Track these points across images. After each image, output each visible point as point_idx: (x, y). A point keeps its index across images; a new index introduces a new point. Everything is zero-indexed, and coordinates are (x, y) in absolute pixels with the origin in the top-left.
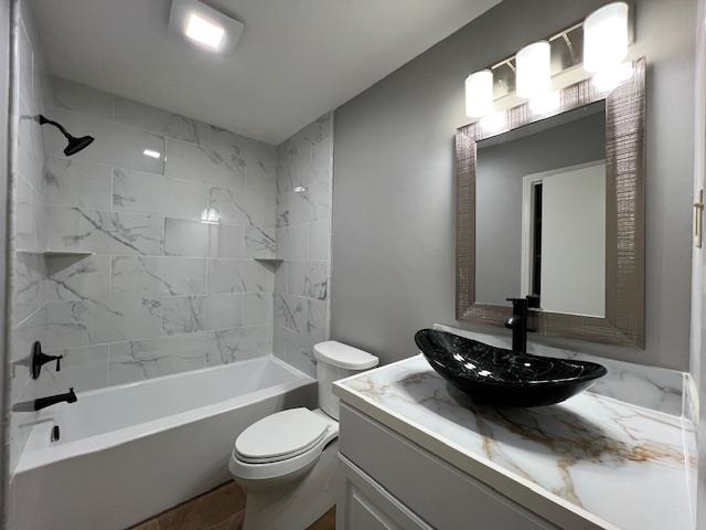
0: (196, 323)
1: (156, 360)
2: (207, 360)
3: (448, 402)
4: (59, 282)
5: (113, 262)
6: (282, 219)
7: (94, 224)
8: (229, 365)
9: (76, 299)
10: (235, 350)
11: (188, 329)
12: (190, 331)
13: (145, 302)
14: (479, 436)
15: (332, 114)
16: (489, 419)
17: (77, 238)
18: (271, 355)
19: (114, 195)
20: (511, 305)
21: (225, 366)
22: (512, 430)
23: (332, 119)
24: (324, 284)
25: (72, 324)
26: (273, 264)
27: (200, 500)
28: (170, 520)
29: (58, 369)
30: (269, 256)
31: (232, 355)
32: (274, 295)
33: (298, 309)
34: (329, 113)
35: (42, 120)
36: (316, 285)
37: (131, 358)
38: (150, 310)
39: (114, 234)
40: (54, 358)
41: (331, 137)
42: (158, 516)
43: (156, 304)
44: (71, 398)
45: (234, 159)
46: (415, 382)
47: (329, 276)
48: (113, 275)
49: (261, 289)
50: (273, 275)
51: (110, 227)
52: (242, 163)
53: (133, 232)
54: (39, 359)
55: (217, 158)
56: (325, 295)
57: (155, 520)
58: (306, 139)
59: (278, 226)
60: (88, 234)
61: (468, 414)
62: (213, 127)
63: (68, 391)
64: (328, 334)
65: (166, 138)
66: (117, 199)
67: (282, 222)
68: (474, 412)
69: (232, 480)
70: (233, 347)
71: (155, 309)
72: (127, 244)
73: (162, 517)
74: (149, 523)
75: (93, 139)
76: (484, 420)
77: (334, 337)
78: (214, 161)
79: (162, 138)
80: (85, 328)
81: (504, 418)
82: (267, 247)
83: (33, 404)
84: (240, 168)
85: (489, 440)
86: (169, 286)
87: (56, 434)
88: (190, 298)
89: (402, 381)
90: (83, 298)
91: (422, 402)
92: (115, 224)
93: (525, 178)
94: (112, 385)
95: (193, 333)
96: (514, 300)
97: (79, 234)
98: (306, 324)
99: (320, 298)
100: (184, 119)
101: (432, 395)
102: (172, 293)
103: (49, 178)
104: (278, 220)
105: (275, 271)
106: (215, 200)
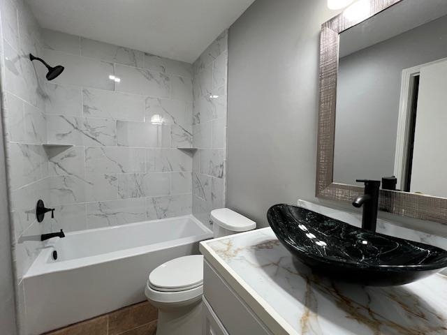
0: (139, 192)
1: (114, 214)
2: (148, 216)
3: (288, 270)
4: (55, 163)
5: (86, 151)
6: (196, 118)
7: (73, 125)
8: (162, 220)
9: (66, 175)
10: (165, 210)
11: (134, 195)
12: (136, 197)
13: (106, 177)
14: (302, 306)
15: (227, 31)
16: (320, 291)
17: (64, 135)
18: (191, 215)
19: (84, 106)
20: (362, 185)
21: (159, 221)
22: (339, 305)
23: (227, 36)
24: (222, 166)
25: (64, 189)
26: (191, 152)
27: (135, 307)
28: (116, 317)
29: (53, 217)
30: (188, 146)
31: (164, 214)
32: (192, 174)
33: (206, 184)
34: (225, 31)
35: (32, 58)
36: (217, 167)
37: (99, 212)
38: (110, 182)
39: (85, 132)
40: (50, 210)
41: (226, 50)
42: (109, 313)
43: (114, 179)
44: (61, 235)
45: (161, 75)
46: (268, 248)
47: (225, 160)
48: (86, 159)
49: (182, 169)
50: (191, 159)
51: (83, 128)
52: (167, 79)
53: (97, 130)
54: (41, 211)
55: (150, 76)
56: (222, 175)
57: (107, 316)
58: (210, 55)
59: (194, 124)
60: (70, 132)
61: (302, 284)
62: (146, 54)
63: (60, 231)
64: (224, 203)
65: (115, 64)
66: (86, 108)
67: (197, 121)
68: (308, 282)
69: (147, 301)
70: (164, 209)
71: (113, 182)
72: (93, 139)
73: (111, 315)
74: (104, 317)
75: (63, 68)
76: (314, 291)
77: (228, 206)
78: (148, 78)
79: (112, 64)
80: (72, 191)
81: (337, 292)
82: (187, 139)
83: (40, 237)
84: (166, 82)
85: (311, 313)
86: (121, 167)
87: (55, 255)
88: (135, 175)
89: (256, 246)
90: (70, 174)
91: (264, 266)
92: (85, 125)
93: (404, 71)
94: (89, 228)
95: (138, 198)
96: (366, 182)
97: (65, 133)
98: (211, 195)
99: (219, 177)
100: (126, 49)
101: (276, 261)
102: (123, 171)
103: (44, 97)
104: (194, 120)
105: (192, 157)
106: (149, 107)
